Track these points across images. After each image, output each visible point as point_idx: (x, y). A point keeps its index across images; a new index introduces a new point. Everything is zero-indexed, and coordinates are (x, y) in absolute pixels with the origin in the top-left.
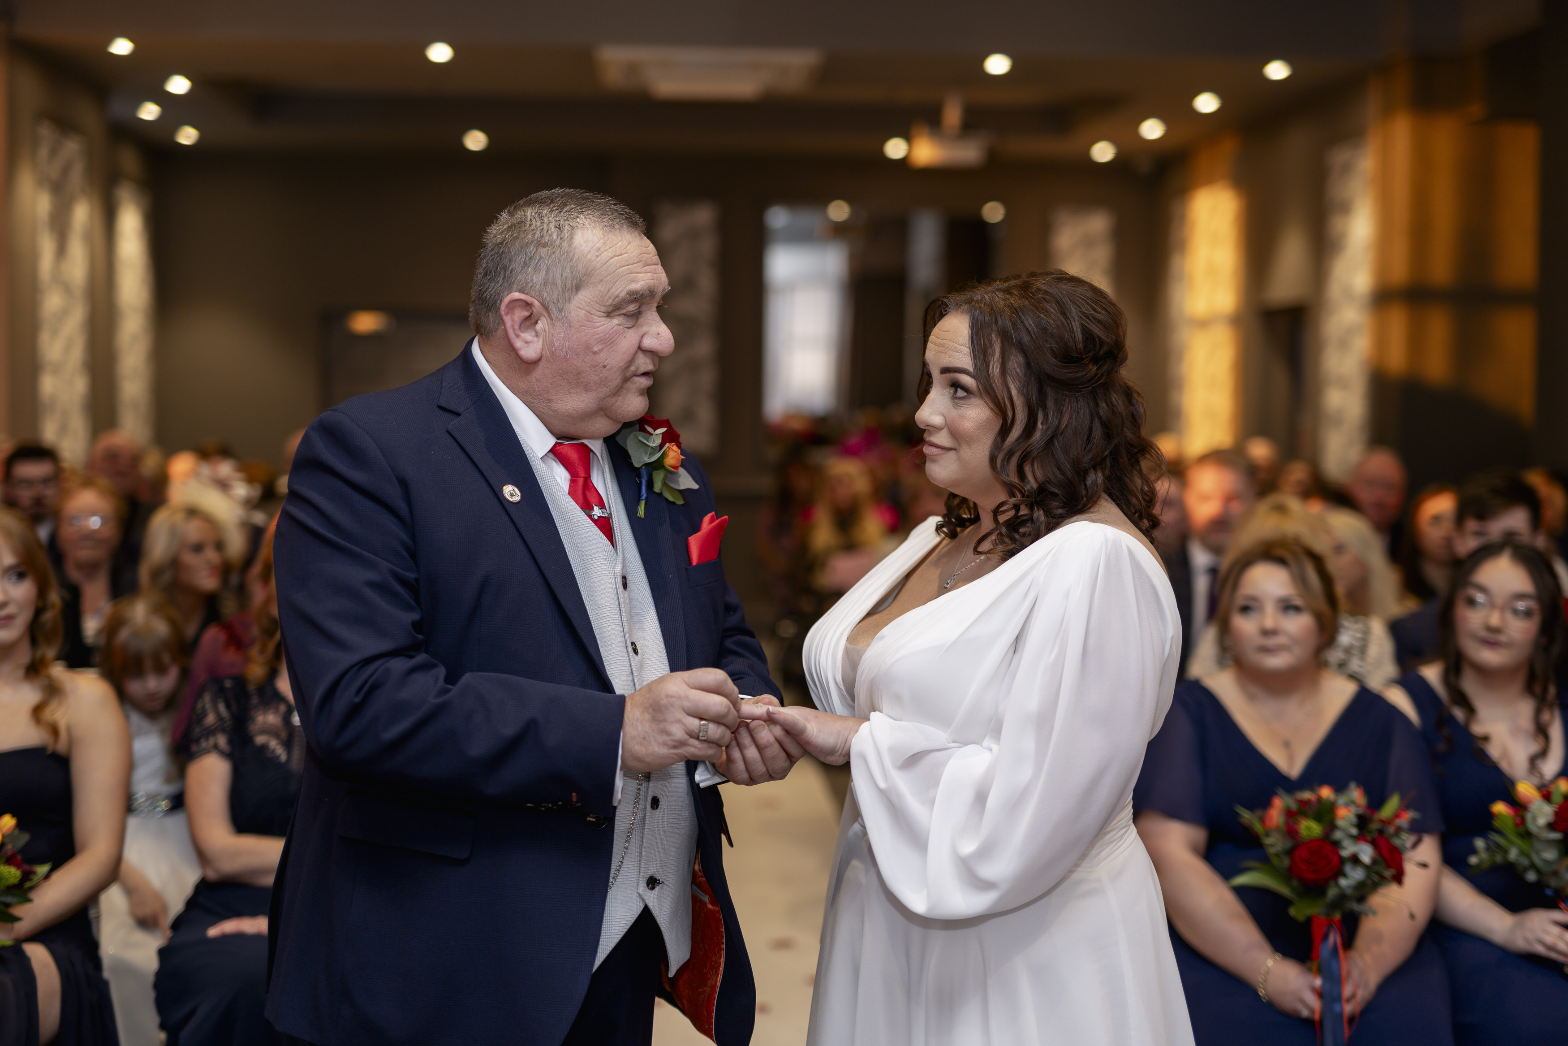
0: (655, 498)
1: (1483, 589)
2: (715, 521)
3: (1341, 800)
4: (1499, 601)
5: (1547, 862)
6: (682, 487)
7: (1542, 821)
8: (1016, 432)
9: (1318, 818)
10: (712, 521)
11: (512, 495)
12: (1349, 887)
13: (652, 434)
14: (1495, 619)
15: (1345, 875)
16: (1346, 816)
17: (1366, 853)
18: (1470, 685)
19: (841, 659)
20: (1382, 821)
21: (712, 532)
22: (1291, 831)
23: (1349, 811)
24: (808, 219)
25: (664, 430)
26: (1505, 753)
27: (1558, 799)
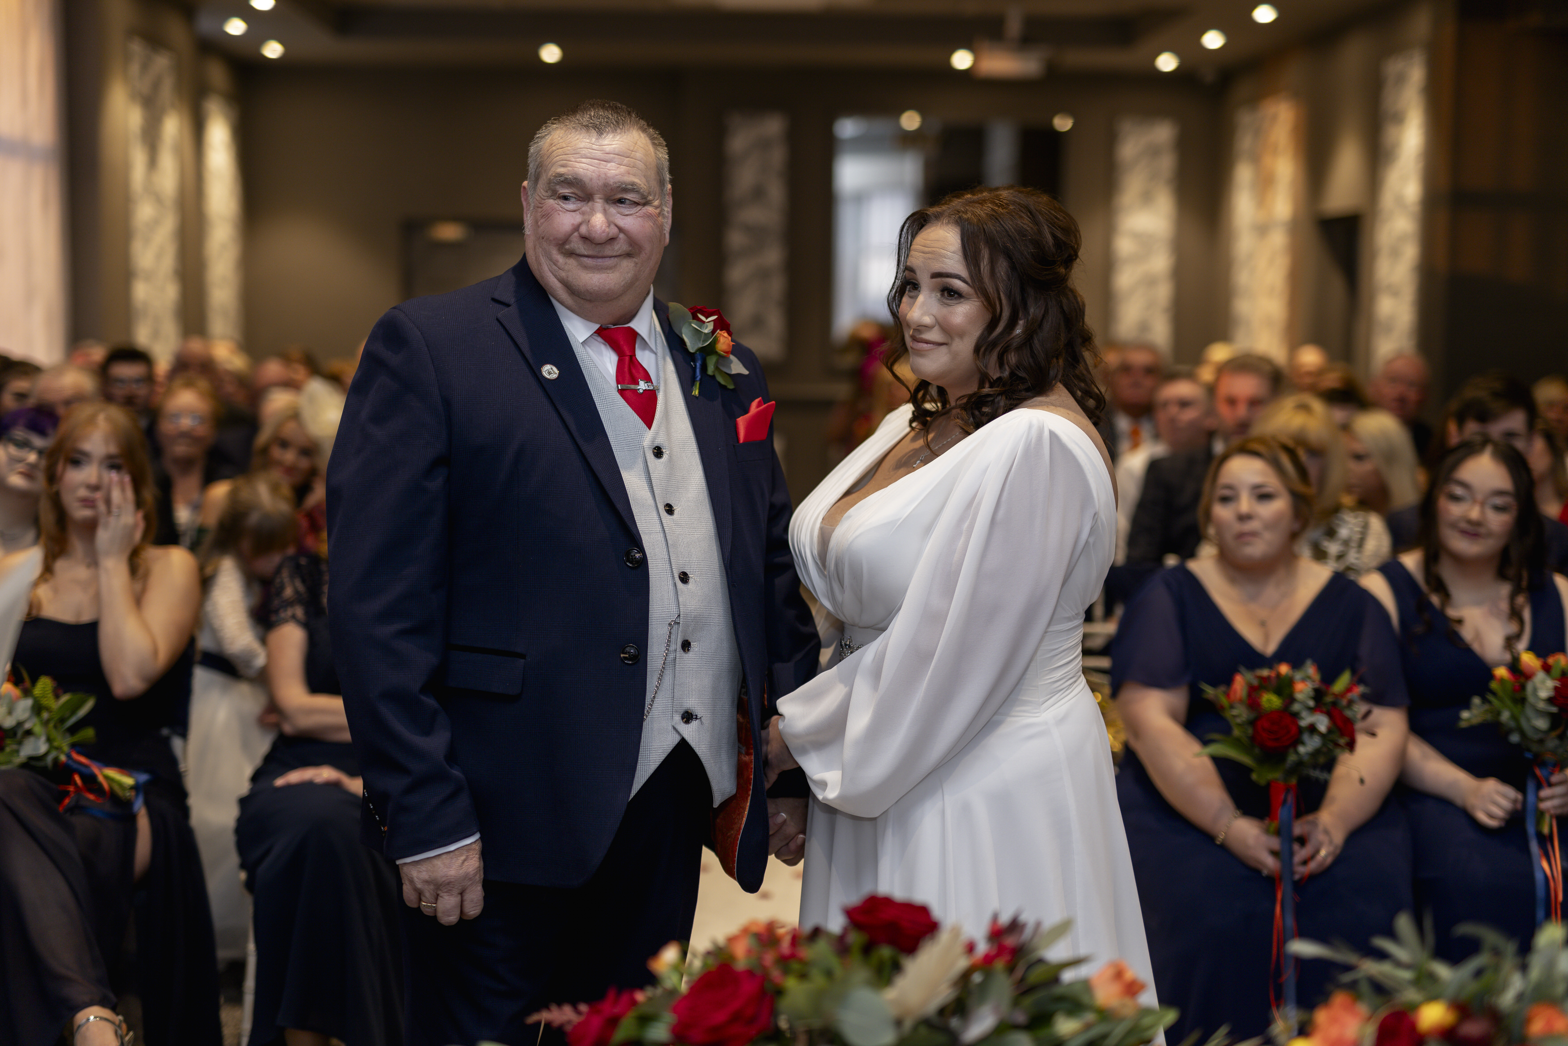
0: (708, 381)
1: (1465, 485)
2: (762, 406)
3: (1298, 676)
4: (1479, 497)
5: (1536, 730)
6: (734, 372)
7: (1544, 694)
8: (999, 329)
9: (1278, 692)
10: (759, 405)
11: (550, 373)
12: (1307, 754)
13: (704, 322)
14: (1475, 513)
15: (1303, 743)
16: (1303, 690)
17: (1323, 723)
18: (1447, 572)
19: (817, 537)
20: (1335, 695)
21: (758, 414)
22: (1253, 702)
23: (1306, 685)
24: (880, 126)
25: (714, 317)
26: (1478, 636)
27: (1556, 672)
